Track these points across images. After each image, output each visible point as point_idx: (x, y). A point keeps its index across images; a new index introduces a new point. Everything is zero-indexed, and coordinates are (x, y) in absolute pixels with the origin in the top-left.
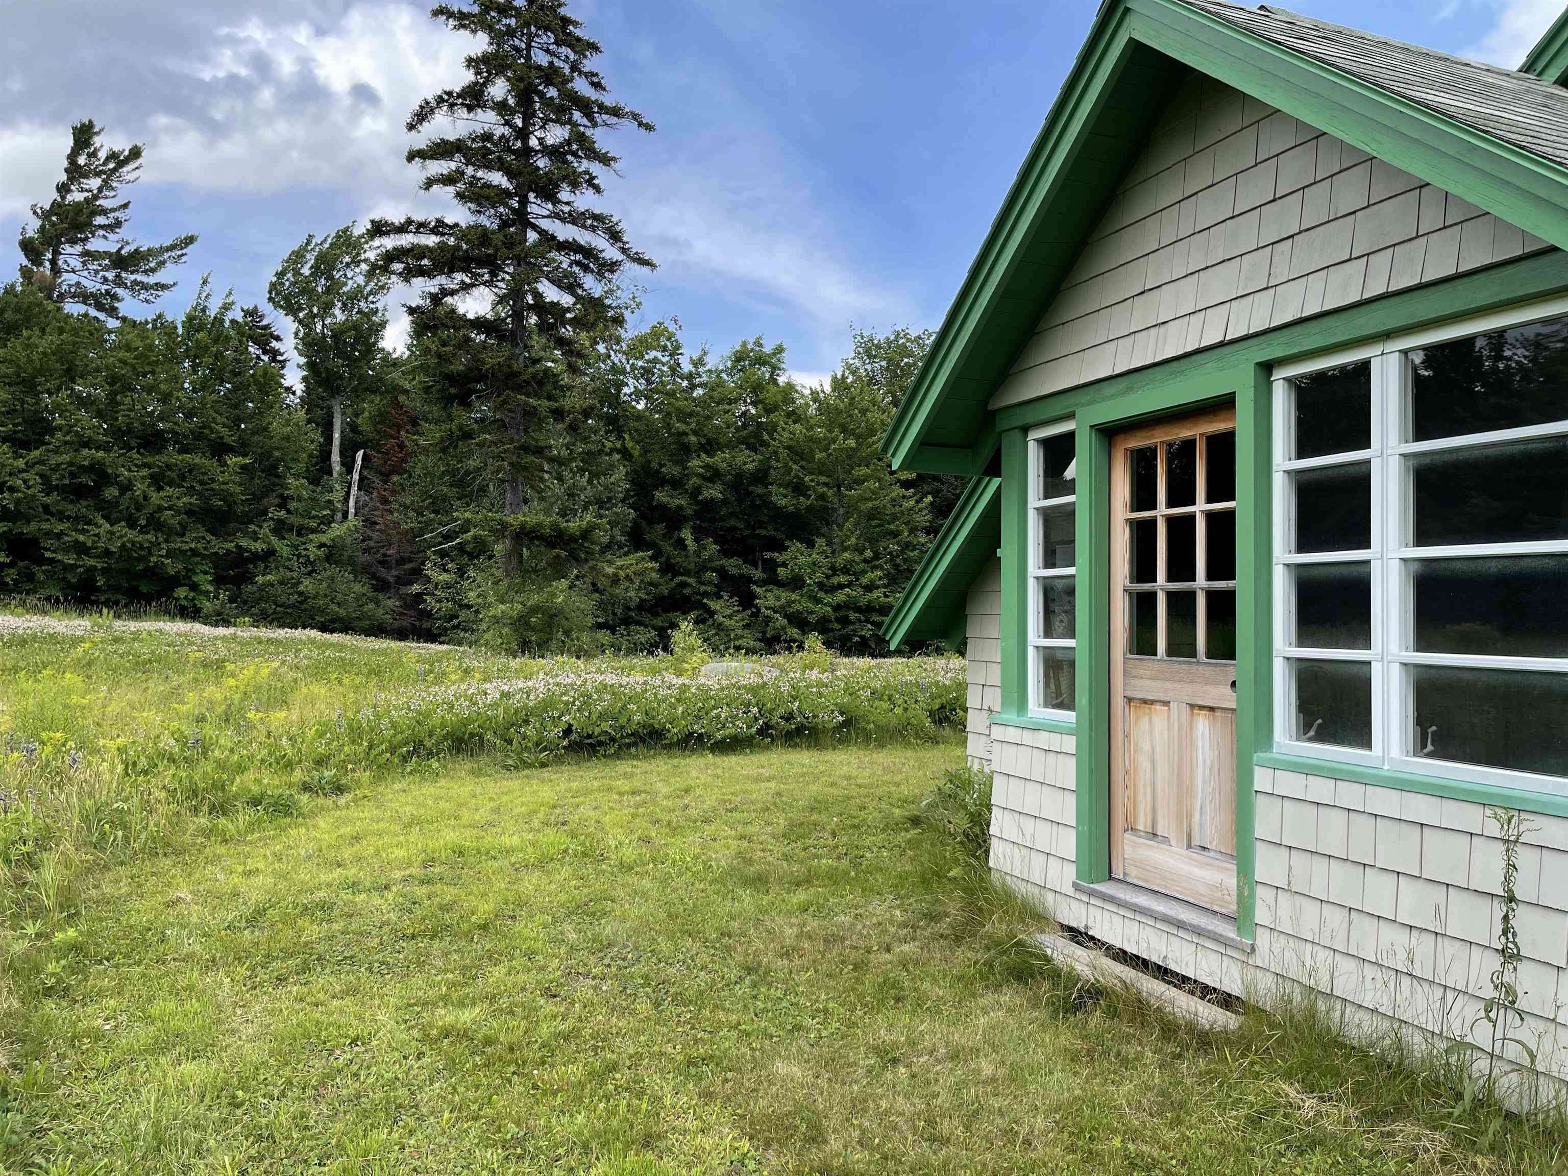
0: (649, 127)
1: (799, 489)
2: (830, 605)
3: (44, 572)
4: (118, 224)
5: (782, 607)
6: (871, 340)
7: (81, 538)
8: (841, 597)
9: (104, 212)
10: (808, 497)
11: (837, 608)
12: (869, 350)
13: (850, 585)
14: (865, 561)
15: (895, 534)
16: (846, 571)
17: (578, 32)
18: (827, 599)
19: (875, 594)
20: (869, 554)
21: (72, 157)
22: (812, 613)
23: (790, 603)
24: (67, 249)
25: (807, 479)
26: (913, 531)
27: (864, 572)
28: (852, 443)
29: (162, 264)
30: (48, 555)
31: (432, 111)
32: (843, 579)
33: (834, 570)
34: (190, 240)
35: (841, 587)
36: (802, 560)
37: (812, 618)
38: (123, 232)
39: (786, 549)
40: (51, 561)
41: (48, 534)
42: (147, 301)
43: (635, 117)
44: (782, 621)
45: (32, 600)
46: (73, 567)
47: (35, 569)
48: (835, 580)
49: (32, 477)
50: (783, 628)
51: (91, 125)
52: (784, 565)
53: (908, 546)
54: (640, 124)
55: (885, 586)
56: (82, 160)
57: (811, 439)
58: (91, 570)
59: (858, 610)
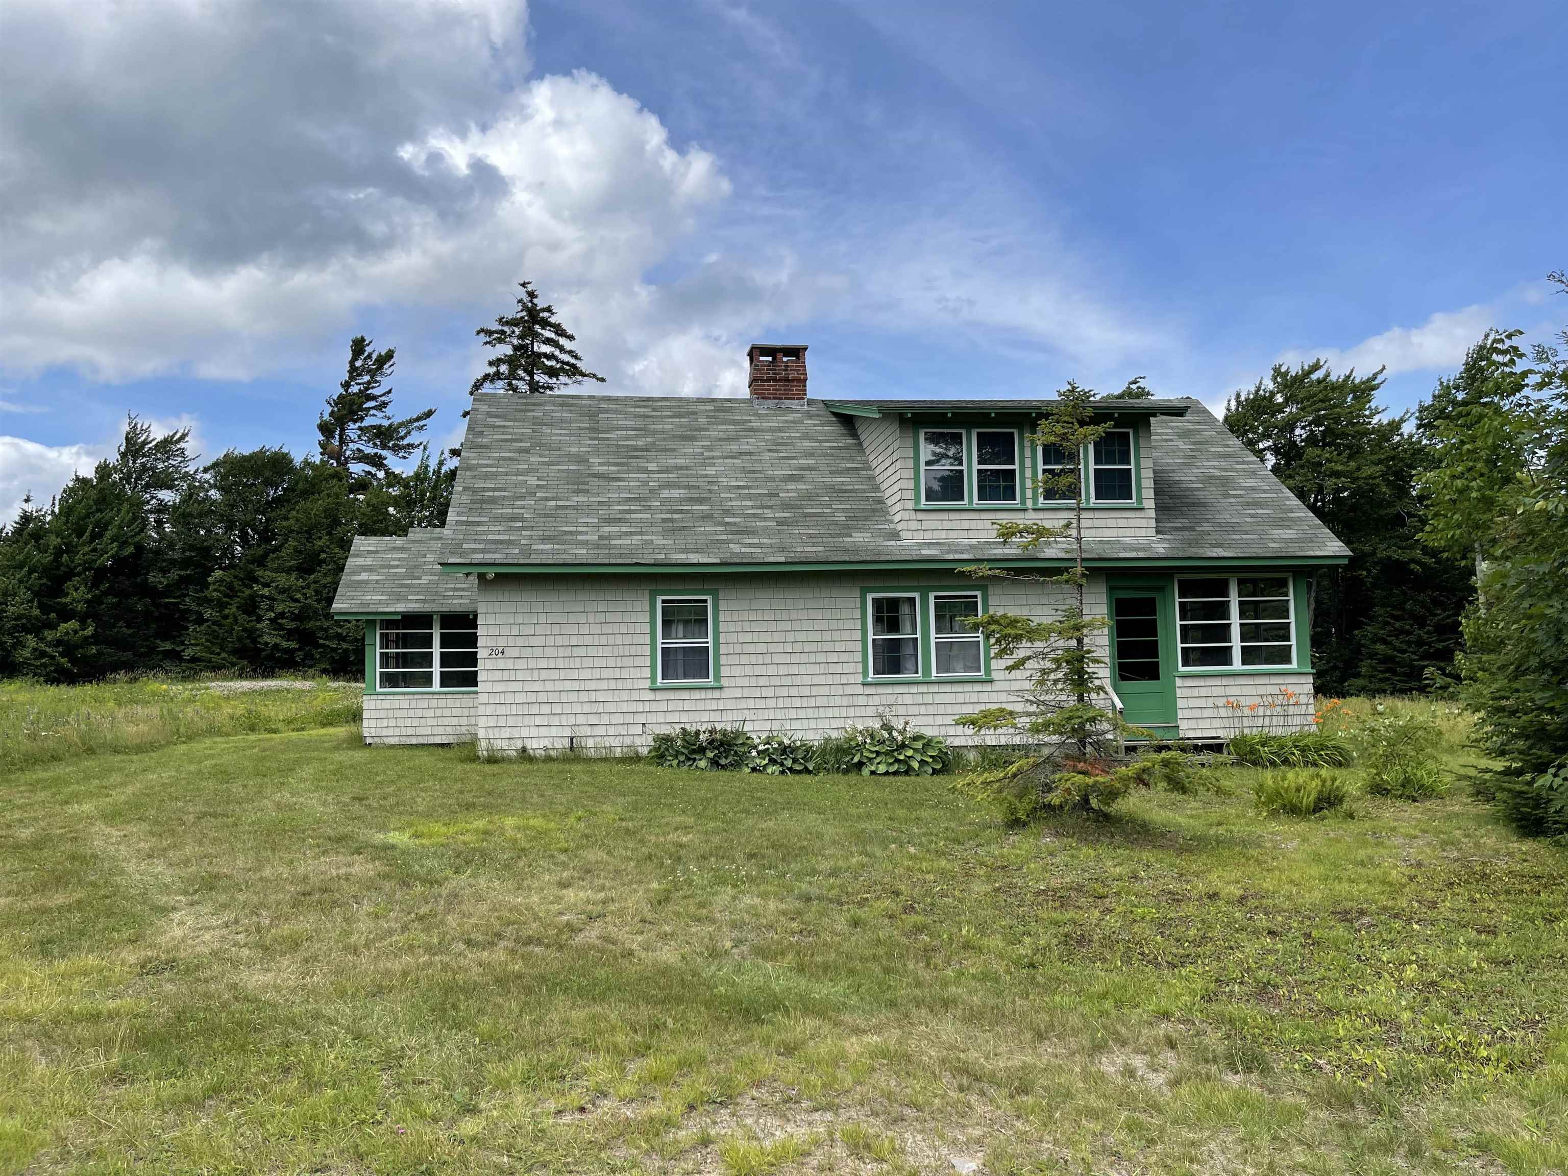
3: (320, 653)
4: (384, 405)
7: (340, 631)
9: (374, 398)
21: (352, 363)
24: (351, 425)
29: (409, 433)
30: (321, 641)
34: (429, 414)
38: (388, 411)
40: (323, 646)
41: (321, 628)
42: (405, 458)
45: (311, 671)
46: (336, 649)
47: (314, 651)
49: (310, 593)
51: (363, 339)
54: (598, 379)
56: (358, 364)
58: (346, 651)
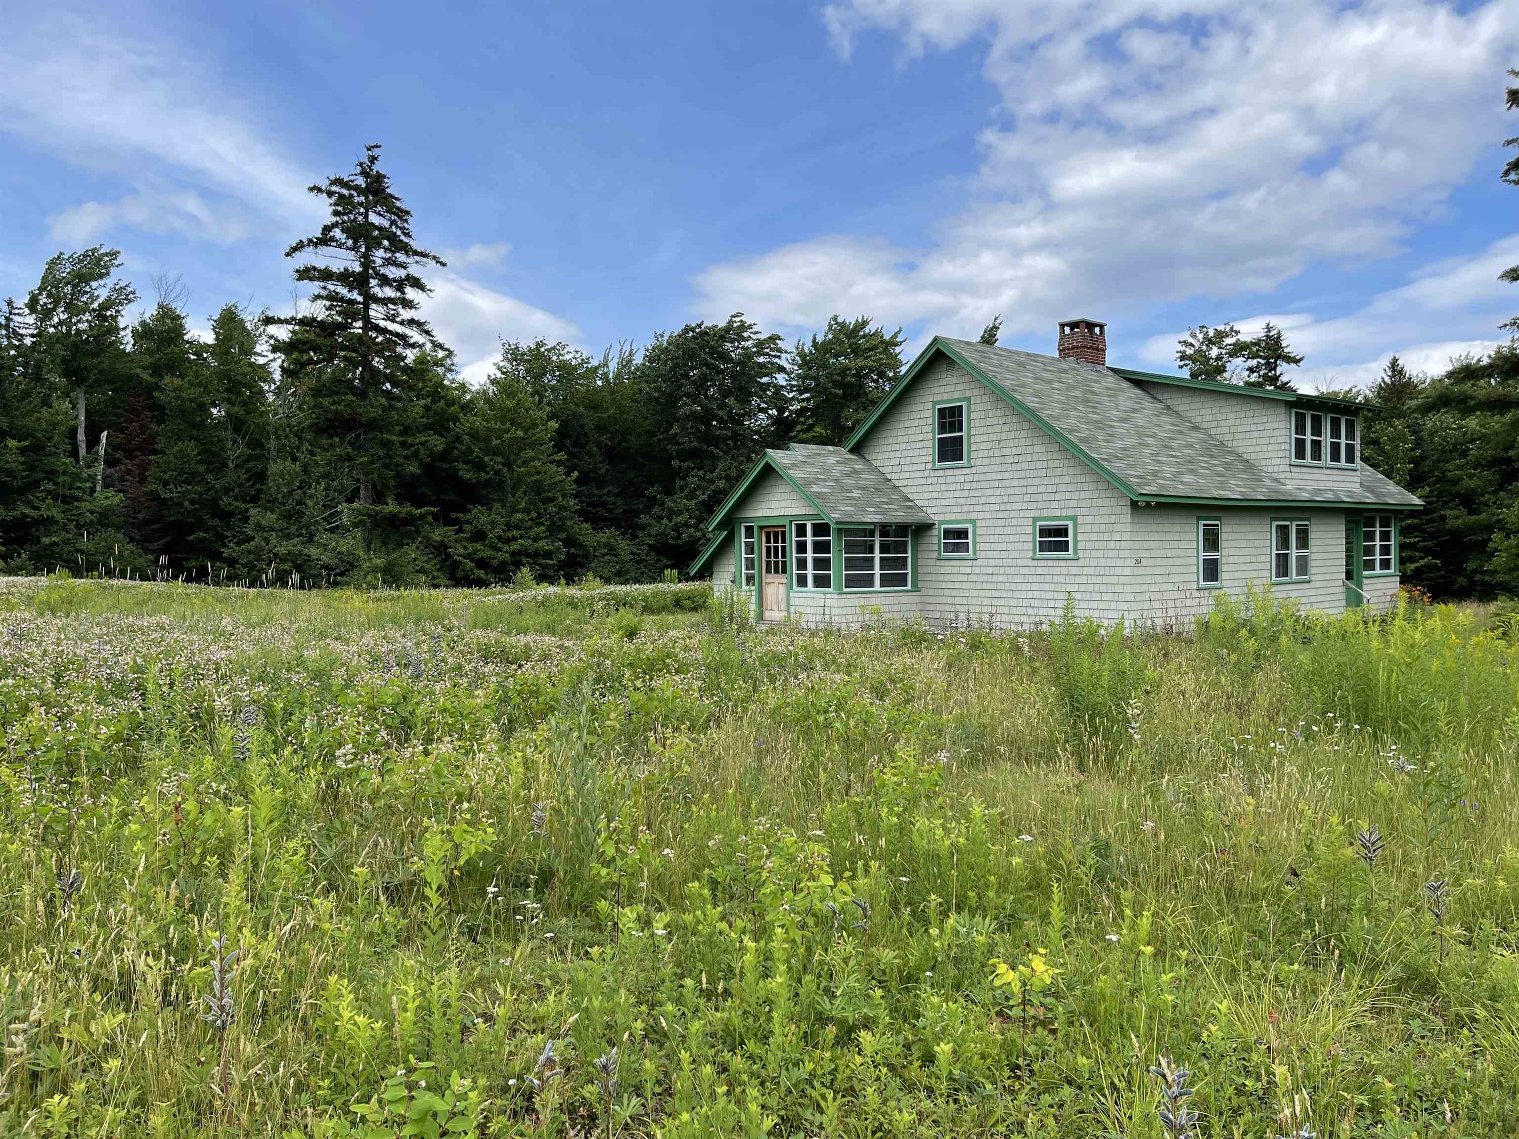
0: (443, 264)
1: (480, 466)
2: (507, 552)
5: (469, 554)
6: (517, 348)
8: (515, 546)
10: (488, 473)
11: (513, 554)
12: (514, 355)
13: (521, 537)
14: (532, 519)
15: (552, 500)
16: (518, 527)
17: (398, 204)
18: (506, 548)
19: (541, 544)
20: (534, 514)
22: (494, 558)
23: (475, 552)
25: (486, 459)
26: (564, 496)
27: (531, 527)
28: (520, 433)
31: (303, 247)
32: (516, 533)
33: (509, 526)
35: (515, 539)
36: (483, 519)
37: (495, 562)
39: (469, 511)
43: (434, 258)
44: (471, 565)
48: (510, 534)
50: (471, 570)
52: (468, 522)
53: (561, 508)
54: (438, 262)
55: (546, 537)
57: (488, 429)
59: (528, 555)
